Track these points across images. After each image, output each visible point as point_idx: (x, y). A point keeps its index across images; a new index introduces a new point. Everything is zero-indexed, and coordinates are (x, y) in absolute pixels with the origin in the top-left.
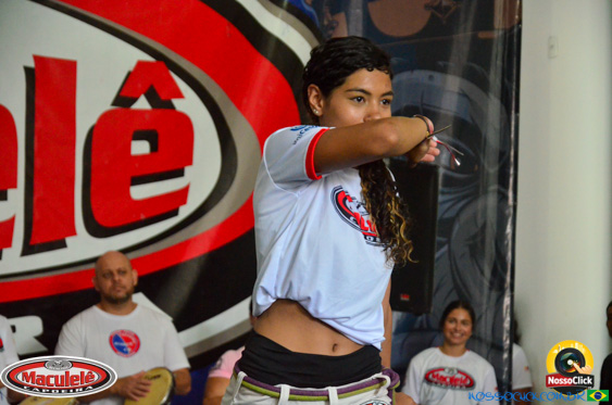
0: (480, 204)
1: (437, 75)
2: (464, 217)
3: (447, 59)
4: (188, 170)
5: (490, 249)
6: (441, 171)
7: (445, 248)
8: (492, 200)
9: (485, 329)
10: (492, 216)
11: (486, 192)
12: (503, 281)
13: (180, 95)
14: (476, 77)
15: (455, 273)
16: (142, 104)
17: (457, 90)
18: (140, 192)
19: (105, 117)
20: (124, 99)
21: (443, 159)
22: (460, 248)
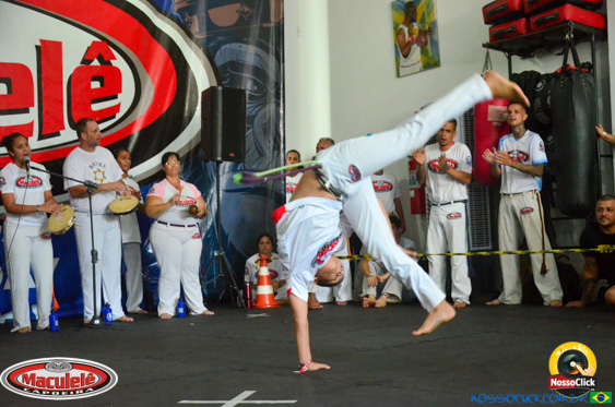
0: (267, 108)
1: (244, 45)
2: (260, 114)
3: (248, 37)
4: (119, 95)
5: (272, 130)
6: (248, 92)
7: (251, 130)
8: (272, 106)
10: (273, 113)
11: (269, 103)
12: (279, 146)
13: (114, 58)
14: (263, 47)
15: (256, 142)
16: (96, 63)
17: (254, 52)
18: (96, 107)
19: (77, 69)
20: (86, 61)
21: (248, 86)
22: (258, 130)
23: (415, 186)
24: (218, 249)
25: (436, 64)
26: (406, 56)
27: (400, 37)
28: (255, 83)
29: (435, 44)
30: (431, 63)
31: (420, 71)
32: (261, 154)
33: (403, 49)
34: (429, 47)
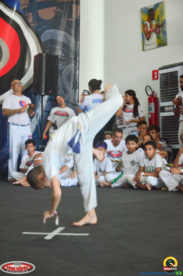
0: (70, 66)
1: (57, 30)
2: (66, 69)
3: (60, 26)
5: (72, 79)
6: (59, 57)
7: (60, 78)
8: (73, 65)
9: (71, 100)
10: (73, 69)
11: (71, 63)
14: (68, 31)
15: (63, 83)
17: (63, 35)
21: (59, 53)
22: (65, 78)
23: (151, 112)
24: (41, 144)
25: (165, 44)
26: (148, 39)
27: (145, 28)
28: (63, 52)
29: (165, 33)
30: (162, 43)
31: (156, 48)
32: (66, 92)
33: (146, 35)
34: (161, 34)
